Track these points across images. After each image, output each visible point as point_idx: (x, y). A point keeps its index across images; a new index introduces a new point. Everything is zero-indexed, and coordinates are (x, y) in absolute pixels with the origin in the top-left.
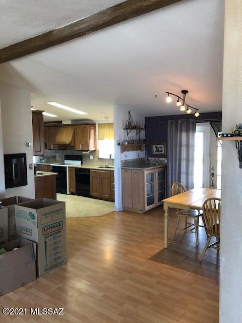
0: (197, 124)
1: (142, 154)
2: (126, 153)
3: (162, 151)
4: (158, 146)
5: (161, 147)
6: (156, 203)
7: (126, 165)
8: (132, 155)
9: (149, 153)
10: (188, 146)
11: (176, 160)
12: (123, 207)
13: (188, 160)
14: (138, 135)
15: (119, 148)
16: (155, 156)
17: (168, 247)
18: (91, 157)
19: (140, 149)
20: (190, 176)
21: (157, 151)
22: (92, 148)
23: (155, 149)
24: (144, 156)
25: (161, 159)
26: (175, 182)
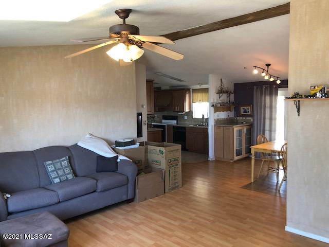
0: (279, 89)
1: (231, 114)
2: (218, 113)
3: (248, 112)
4: (246, 108)
5: (249, 108)
6: (244, 155)
7: (218, 123)
8: (223, 115)
9: (238, 114)
10: (271, 107)
11: (261, 119)
12: (216, 157)
13: (271, 119)
14: (228, 98)
15: (213, 109)
16: (243, 116)
17: (254, 182)
18: (186, 118)
19: (230, 110)
20: (273, 133)
21: (245, 111)
22: (187, 110)
23: (242, 110)
24: (233, 116)
25: (247, 118)
26: (260, 134)
